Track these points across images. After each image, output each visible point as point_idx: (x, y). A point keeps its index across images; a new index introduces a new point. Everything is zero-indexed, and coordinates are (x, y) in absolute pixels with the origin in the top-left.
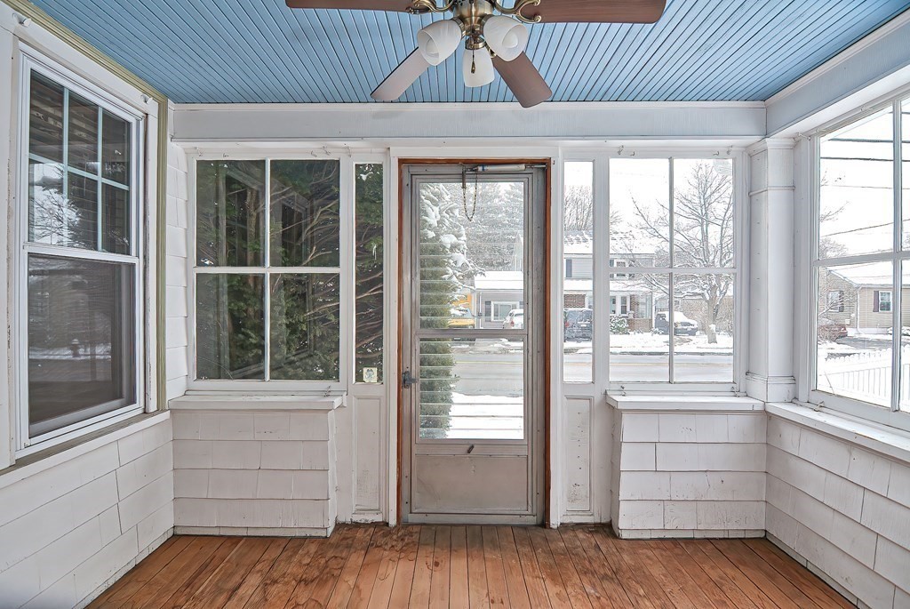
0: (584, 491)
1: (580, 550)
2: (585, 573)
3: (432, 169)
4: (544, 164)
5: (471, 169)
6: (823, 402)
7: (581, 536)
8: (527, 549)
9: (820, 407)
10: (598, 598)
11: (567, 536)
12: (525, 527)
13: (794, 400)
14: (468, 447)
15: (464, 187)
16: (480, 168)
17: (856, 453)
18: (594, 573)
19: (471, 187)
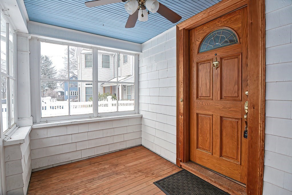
9: (47, 122)
13: (34, 123)
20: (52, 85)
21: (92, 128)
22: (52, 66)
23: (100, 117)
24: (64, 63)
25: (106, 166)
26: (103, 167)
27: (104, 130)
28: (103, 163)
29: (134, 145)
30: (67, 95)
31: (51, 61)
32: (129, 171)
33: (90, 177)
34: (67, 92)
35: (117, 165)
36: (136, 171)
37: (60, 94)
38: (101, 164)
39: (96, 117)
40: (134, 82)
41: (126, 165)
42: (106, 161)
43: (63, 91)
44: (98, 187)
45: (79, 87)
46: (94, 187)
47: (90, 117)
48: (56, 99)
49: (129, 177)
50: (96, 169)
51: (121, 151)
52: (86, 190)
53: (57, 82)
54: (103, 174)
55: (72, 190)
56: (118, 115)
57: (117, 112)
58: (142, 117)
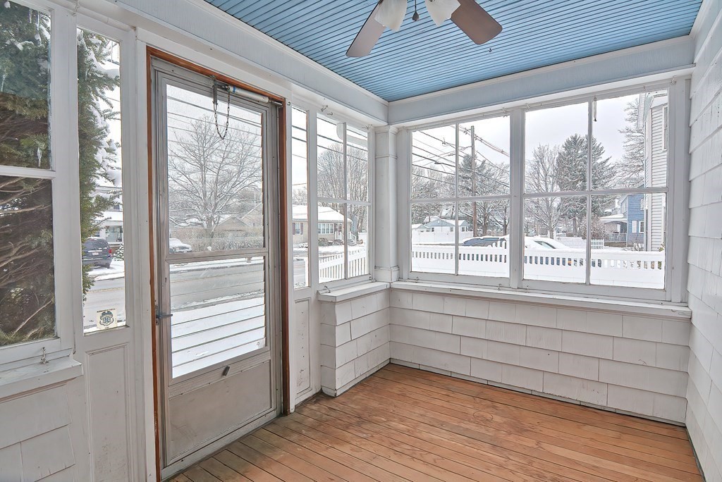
0: (306, 373)
1: (325, 416)
2: (347, 428)
3: (178, 72)
4: (280, 102)
5: (220, 86)
6: (418, 277)
7: (314, 407)
8: (295, 437)
9: (417, 280)
10: (373, 436)
11: (306, 412)
12: (272, 423)
13: (400, 279)
14: (223, 369)
15: (215, 102)
16: (232, 89)
17: (447, 299)
18: (351, 424)
19: (222, 106)
20: (602, 206)
21: (497, 313)
22: (604, 157)
23: (526, 290)
24: (625, 145)
25: (497, 419)
26: (489, 416)
27: (529, 328)
28: (501, 407)
29: (647, 412)
30: (634, 231)
31: (600, 147)
32: (530, 463)
33: (443, 418)
34: (634, 223)
35: (521, 431)
36: (548, 475)
37: (619, 228)
38: (494, 407)
39: (513, 289)
40: (665, 185)
41: (544, 445)
42: (513, 409)
43: (625, 220)
44: (431, 442)
45: (647, 208)
46: (425, 436)
47: (500, 287)
48: (603, 241)
49: (511, 471)
50: (472, 411)
51: (584, 407)
52: (408, 431)
53: (615, 198)
54: (468, 427)
55: (394, 417)
56: (587, 295)
57: (587, 284)
58: (689, 320)
